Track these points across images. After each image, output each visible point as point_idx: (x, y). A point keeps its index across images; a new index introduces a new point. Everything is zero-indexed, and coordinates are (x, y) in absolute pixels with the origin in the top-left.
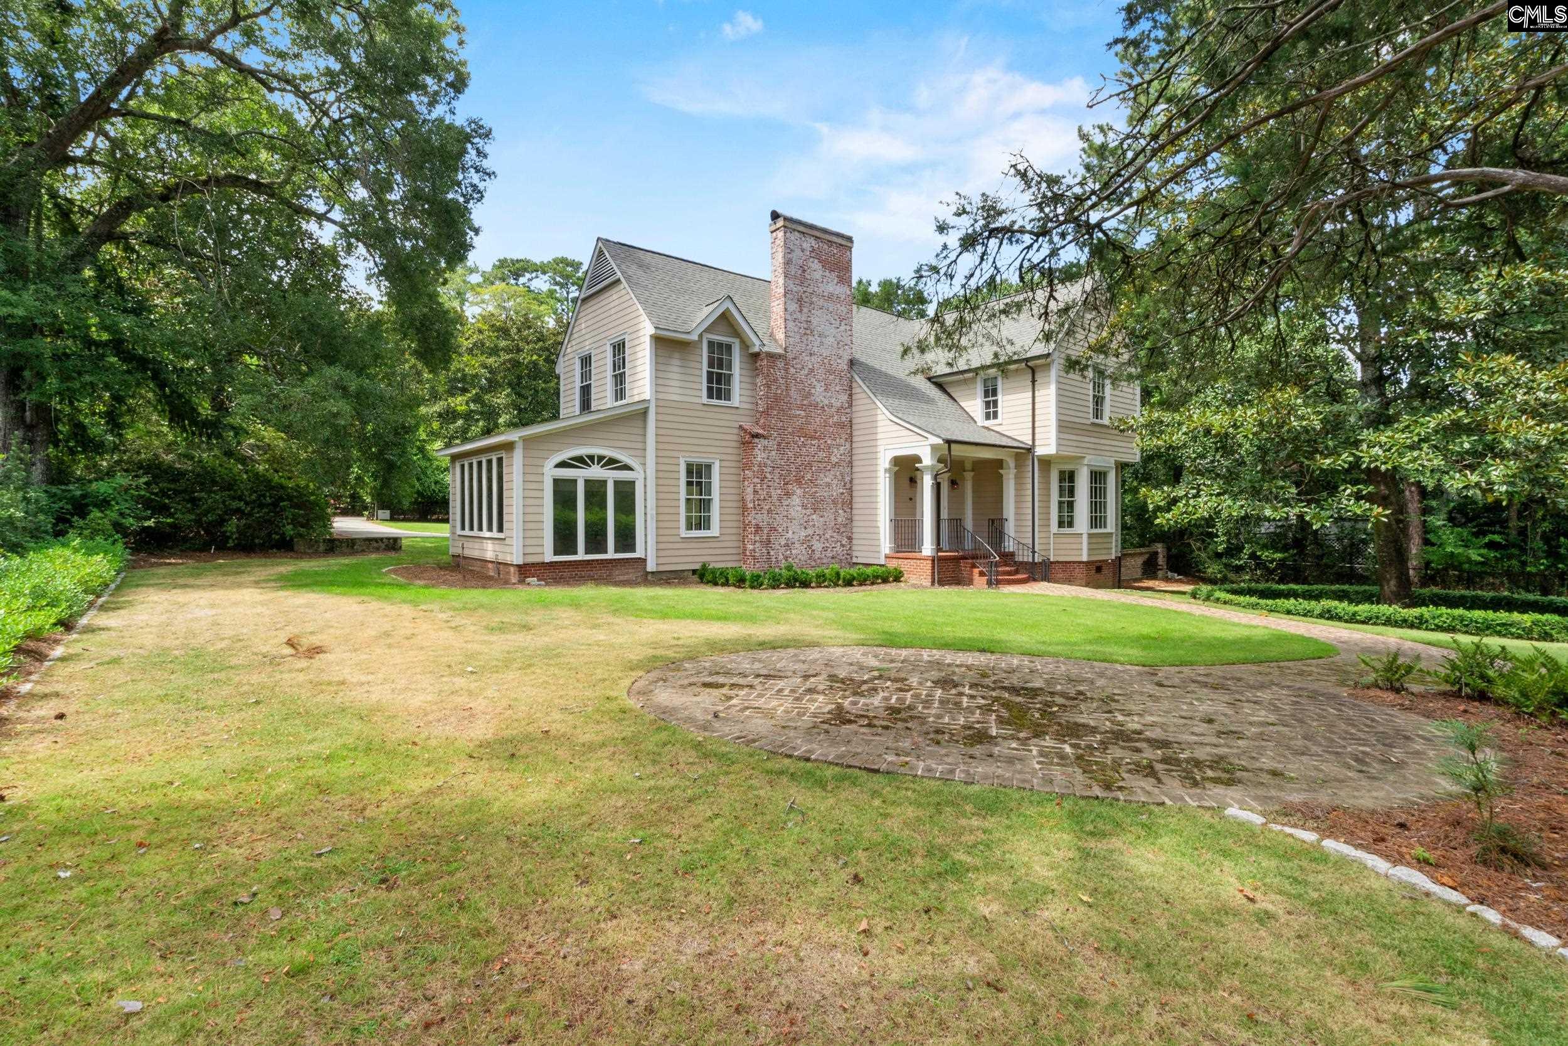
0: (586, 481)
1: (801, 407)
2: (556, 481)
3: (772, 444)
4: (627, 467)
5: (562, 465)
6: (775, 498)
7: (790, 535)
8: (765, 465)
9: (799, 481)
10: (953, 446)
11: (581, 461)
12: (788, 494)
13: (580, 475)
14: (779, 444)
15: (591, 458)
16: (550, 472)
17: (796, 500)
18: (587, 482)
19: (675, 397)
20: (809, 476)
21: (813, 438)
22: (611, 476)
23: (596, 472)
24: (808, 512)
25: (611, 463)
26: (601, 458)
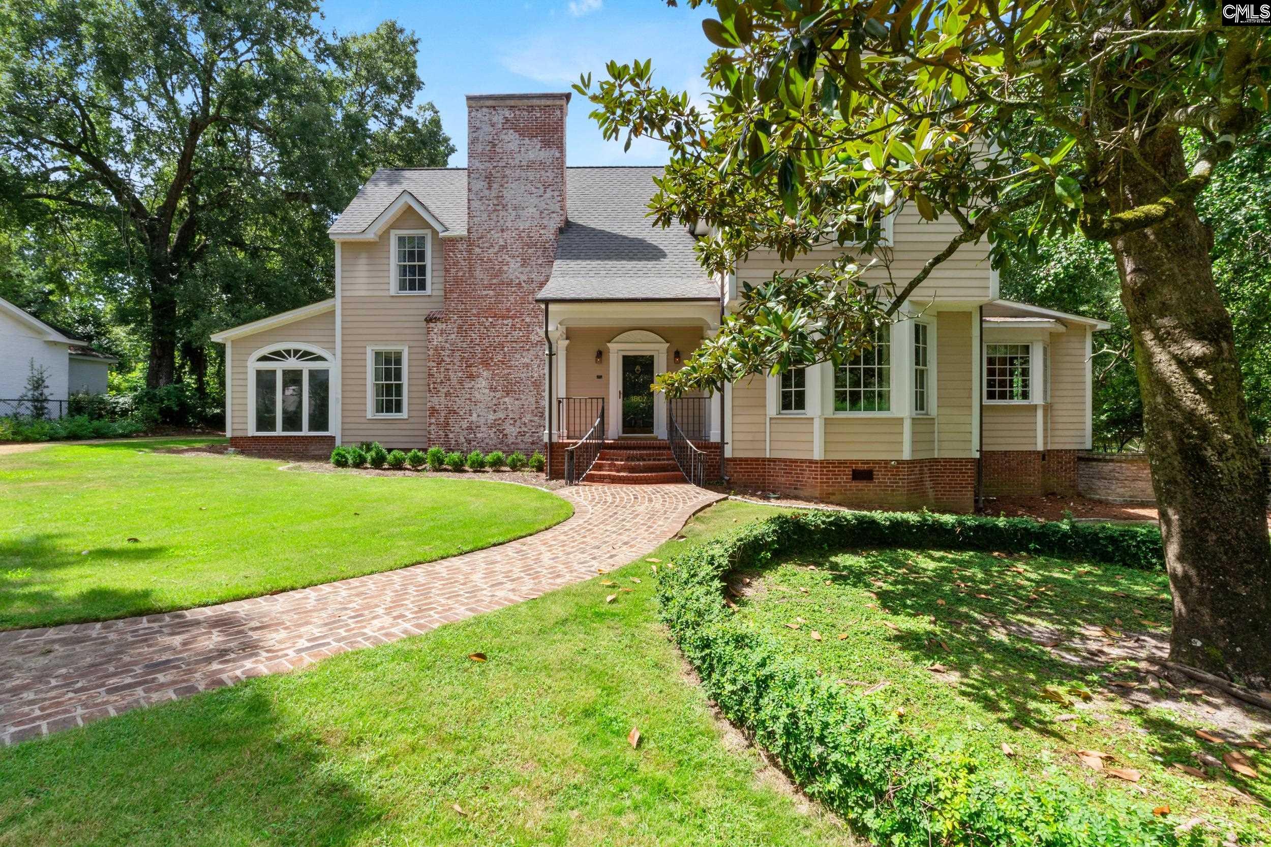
0: (284, 371)
1: (489, 287)
2: (259, 373)
3: (451, 327)
4: (320, 358)
5: (264, 359)
6: (454, 381)
7: (474, 418)
8: (443, 349)
9: (486, 363)
10: (552, 307)
11: (279, 355)
12: (471, 377)
13: (279, 367)
14: (460, 327)
15: (288, 352)
16: (253, 366)
17: (482, 383)
18: (285, 373)
19: (363, 293)
20: (500, 357)
21: (504, 317)
22: (306, 367)
23: (292, 363)
24: (498, 395)
25: (305, 355)
26: (296, 352)
